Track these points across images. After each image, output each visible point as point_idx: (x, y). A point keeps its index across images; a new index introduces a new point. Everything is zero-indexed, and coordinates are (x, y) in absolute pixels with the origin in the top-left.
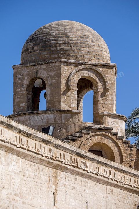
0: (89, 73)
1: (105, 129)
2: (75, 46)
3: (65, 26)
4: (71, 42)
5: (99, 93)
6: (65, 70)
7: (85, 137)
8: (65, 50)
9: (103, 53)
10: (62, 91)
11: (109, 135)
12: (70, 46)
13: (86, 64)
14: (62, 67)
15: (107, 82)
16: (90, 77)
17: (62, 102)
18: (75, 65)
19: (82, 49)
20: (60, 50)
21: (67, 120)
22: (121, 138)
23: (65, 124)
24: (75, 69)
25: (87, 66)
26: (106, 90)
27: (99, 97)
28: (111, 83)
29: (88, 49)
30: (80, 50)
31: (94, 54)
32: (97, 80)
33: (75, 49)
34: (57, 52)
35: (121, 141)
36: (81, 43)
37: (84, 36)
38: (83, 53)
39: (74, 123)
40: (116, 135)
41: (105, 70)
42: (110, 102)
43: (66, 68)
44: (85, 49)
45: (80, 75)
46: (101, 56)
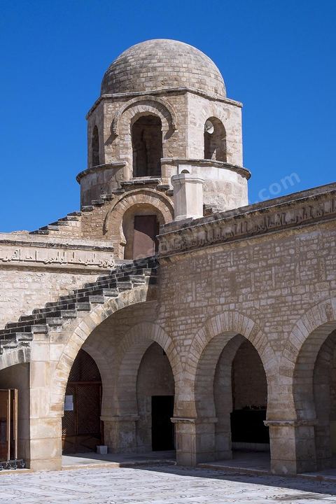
0: (147, 107)
1: (146, 184)
2: (133, 72)
4: (128, 68)
5: (163, 133)
6: (109, 110)
7: (116, 198)
8: (120, 82)
9: (181, 74)
10: (106, 139)
11: (155, 190)
12: (126, 74)
13: (141, 96)
14: (105, 105)
15: (174, 115)
16: (149, 112)
17: (106, 155)
18: (124, 99)
19: (141, 75)
20: (115, 83)
21: (109, 178)
23: (107, 184)
25: (141, 98)
26: (172, 127)
27: (163, 139)
28: (182, 115)
29: (150, 74)
30: (139, 77)
31: (161, 79)
32: (160, 114)
33: (132, 77)
36: (141, 67)
38: (143, 80)
39: (117, 182)
40: (166, 189)
41: (172, 98)
42: (180, 143)
43: (111, 106)
44: (145, 75)
45: (133, 112)
46: (176, 80)
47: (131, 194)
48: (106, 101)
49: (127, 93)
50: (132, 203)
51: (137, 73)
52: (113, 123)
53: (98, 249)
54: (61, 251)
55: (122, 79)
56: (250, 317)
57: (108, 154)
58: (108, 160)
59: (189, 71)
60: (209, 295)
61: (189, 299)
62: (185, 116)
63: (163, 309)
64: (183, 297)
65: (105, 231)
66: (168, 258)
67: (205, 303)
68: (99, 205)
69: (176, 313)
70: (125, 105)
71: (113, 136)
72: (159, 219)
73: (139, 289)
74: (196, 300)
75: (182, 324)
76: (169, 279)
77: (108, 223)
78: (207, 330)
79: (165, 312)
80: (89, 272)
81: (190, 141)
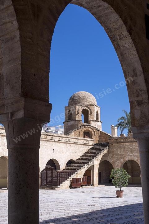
0: (86, 108)
3: (79, 93)
4: (80, 98)
5: (89, 113)
6: (77, 107)
7: (82, 128)
9: (92, 101)
10: (76, 114)
11: (90, 127)
13: (84, 105)
14: (76, 106)
15: (92, 110)
17: (76, 117)
18: (81, 105)
21: (78, 123)
24: (81, 107)
26: (91, 113)
27: (89, 115)
29: (85, 100)
31: (88, 101)
32: (88, 109)
34: (76, 102)
35: (95, 129)
37: (85, 96)
39: (80, 124)
40: (93, 127)
41: (91, 106)
42: (93, 116)
45: (82, 109)
47: (85, 127)
50: (85, 129)
51: (82, 99)
52: (78, 110)
55: (78, 100)
56: (136, 157)
58: (77, 119)
60: (124, 152)
61: (118, 153)
64: (116, 152)
65: (79, 135)
67: (123, 154)
68: (78, 129)
69: (114, 155)
71: (78, 113)
72: (90, 133)
73: (106, 150)
74: (121, 153)
75: (116, 158)
77: (80, 133)
78: (124, 159)
81: (95, 116)
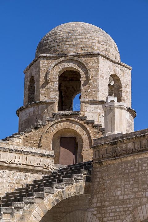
0: (71, 64)
1: (71, 115)
2: (61, 41)
4: (57, 38)
5: (81, 82)
6: (44, 64)
7: (49, 124)
8: (52, 47)
9: (94, 44)
10: (41, 84)
11: (77, 120)
12: (56, 42)
13: (67, 56)
14: (42, 62)
15: (90, 70)
16: (72, 67)
17: (40, 95)
18: (55, 58)
19: (67, 43)
20: (48, 48)
21: (43, 111)
22: (90, 122)
23: (41, 115)
24: (53, 62)
25: (67, 58)
26: (88, 78)
27: (81, 86)
28: (95, 71)
29: (73, 43)
30: (65, 44)
31: (80, 46)
32: (79, 69)
33: (60, 44)
35: (90, 125)
36: (67, 38)
38: (68, 46)
39: (48, 113)
40: (84, 119)
41: (88, 59)
42: (93, 90)
43: (45, 62)
44: (70, 43)
45: (61, 67)
46: (90, 47)
47: (59, 122)
48: (42, 59)
49: (57, 54)
50: (60, 128)
51: (64, 41)
52: (47, 73)
53: (44, 156)
54: (18, 155)
55: (53, 45)
57: (42, 94)
58: (42, 98)
59: (99, 42)
60: (136, 190)
61: (119, 193)
62: (97, 71)
63: (95, 200)
64: (113, 191)
65: (40, 147)
66: (101, 162)
67: (133, 196)
68: (36, 128)
69: (107, 204)
70: (55, 62)
71: (47, 82)
72: (78, 140)
73: (78, 184)
74: (125, 194)
75: (112, 212)
76: (101, 178)
77: (42, 141)
78: (134, 217)
79: (97, 203)
80: (37, 172)
81: (100, 88)
